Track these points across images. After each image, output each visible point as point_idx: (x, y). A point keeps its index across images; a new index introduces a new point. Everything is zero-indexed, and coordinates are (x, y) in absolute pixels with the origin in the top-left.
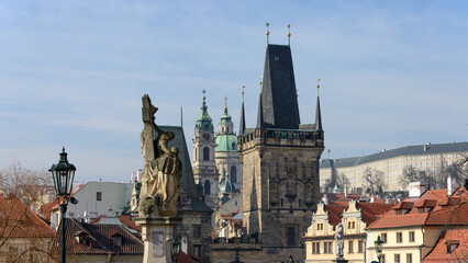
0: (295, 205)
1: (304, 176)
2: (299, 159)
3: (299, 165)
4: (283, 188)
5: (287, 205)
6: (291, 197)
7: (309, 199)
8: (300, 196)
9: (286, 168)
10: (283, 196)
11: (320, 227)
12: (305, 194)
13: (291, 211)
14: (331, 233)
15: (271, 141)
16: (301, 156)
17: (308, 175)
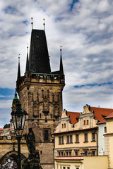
0: (48, 117)
1: (53, 101)
2: (50, 91)
3: (50, 94)
4: (41, 107)
5: (44, 117)
6: (46, 113)
7: (56, 114)
8: (51, 112)
9: (43, 96)
10: (41, 112)
11: (64, 126)
12: (54, 111)
13: (46, 121)
14: (71, 129)
15: (34, 80)
16: (51, 89)
17: (56, 100)
